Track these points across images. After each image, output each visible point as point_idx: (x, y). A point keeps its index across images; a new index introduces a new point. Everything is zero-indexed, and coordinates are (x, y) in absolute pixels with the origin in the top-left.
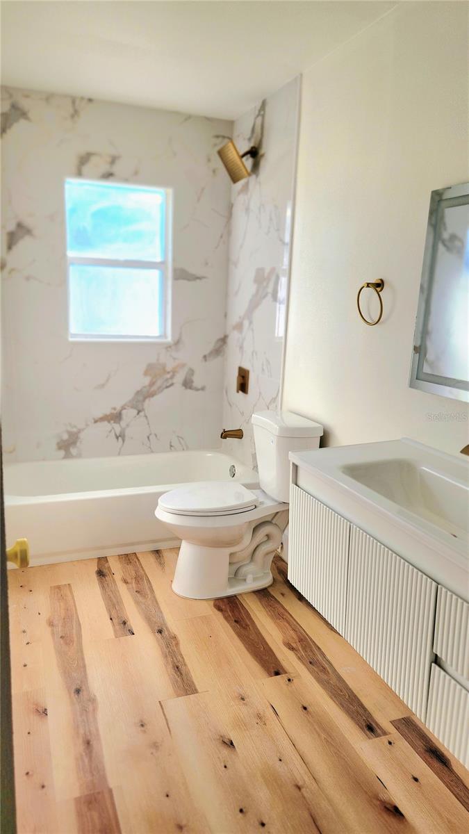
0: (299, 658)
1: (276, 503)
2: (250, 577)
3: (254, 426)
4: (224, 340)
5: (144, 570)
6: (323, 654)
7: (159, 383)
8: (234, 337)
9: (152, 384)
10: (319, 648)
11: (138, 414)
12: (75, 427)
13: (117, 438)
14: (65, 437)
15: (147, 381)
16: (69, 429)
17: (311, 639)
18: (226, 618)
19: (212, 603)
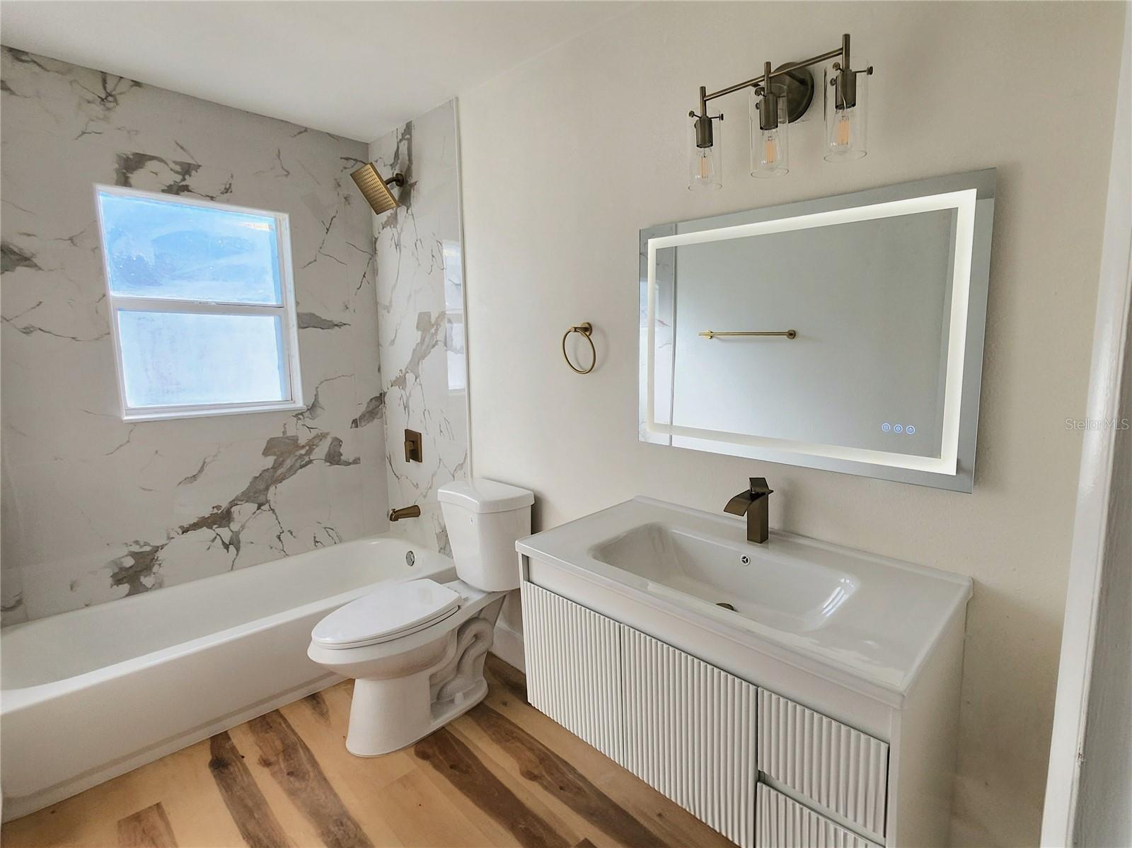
0: (546, 788)
1: (484, 595)
2: (459, 696)
3: (442, 503)
4: (381, 398)
5: (295, 734)
6: (573, 770)
7: (288, 463)
8: (394, 395)
9: (275, 468)
10: (566, 762)
11: (259, 508)
12: (146, 544)
13: (226, 547)
14: (129, 562)
15: (269, 461)
16: (136, 549)
17: (553, 753)
18: (436, 767)
19: (412, 751)
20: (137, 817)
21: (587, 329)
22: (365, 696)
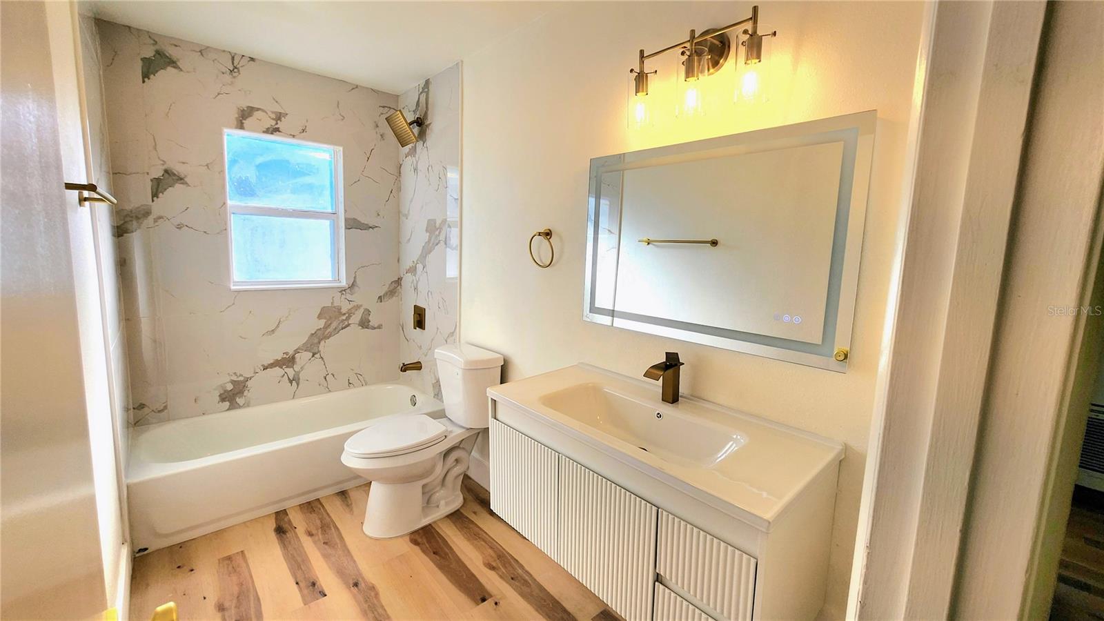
0: (501, 577)
1: (464, 430)
2: (442, 503)
3: (438, 361)
4: (398, 282)
5: (330, 517)
6: (521, 567)
7: (334, 325)
8: (408, 279)
9: (327, 326)
10: (517, 561)
11: (313, 356)
12: (241, 375)
13: (291, 382)
14: (230, 387)
15: (322, 323)
16: (235, 378)
17: (508, 553)
18: (424, 551)
19: (407, 538)
20: (229, 558)
21: (548, 234)
22: (378, 494)
